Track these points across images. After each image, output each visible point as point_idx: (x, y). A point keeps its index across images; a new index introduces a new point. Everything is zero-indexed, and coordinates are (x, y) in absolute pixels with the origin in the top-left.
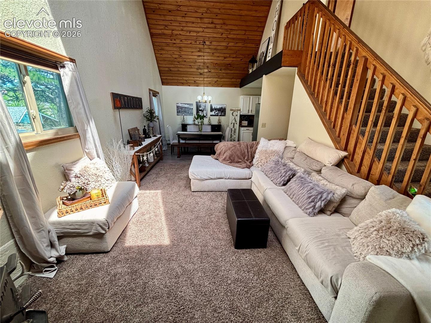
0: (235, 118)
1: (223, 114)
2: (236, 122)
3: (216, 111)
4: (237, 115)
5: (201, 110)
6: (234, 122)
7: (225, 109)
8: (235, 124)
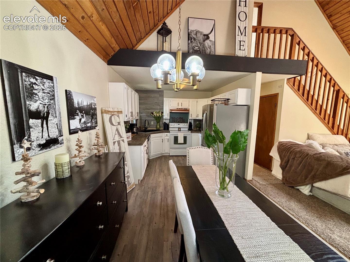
0: (117, 130)
2: (121, 137)
4: (119, 124)
6: (117, 138)
7: (96, 109)
8: (121, 142)
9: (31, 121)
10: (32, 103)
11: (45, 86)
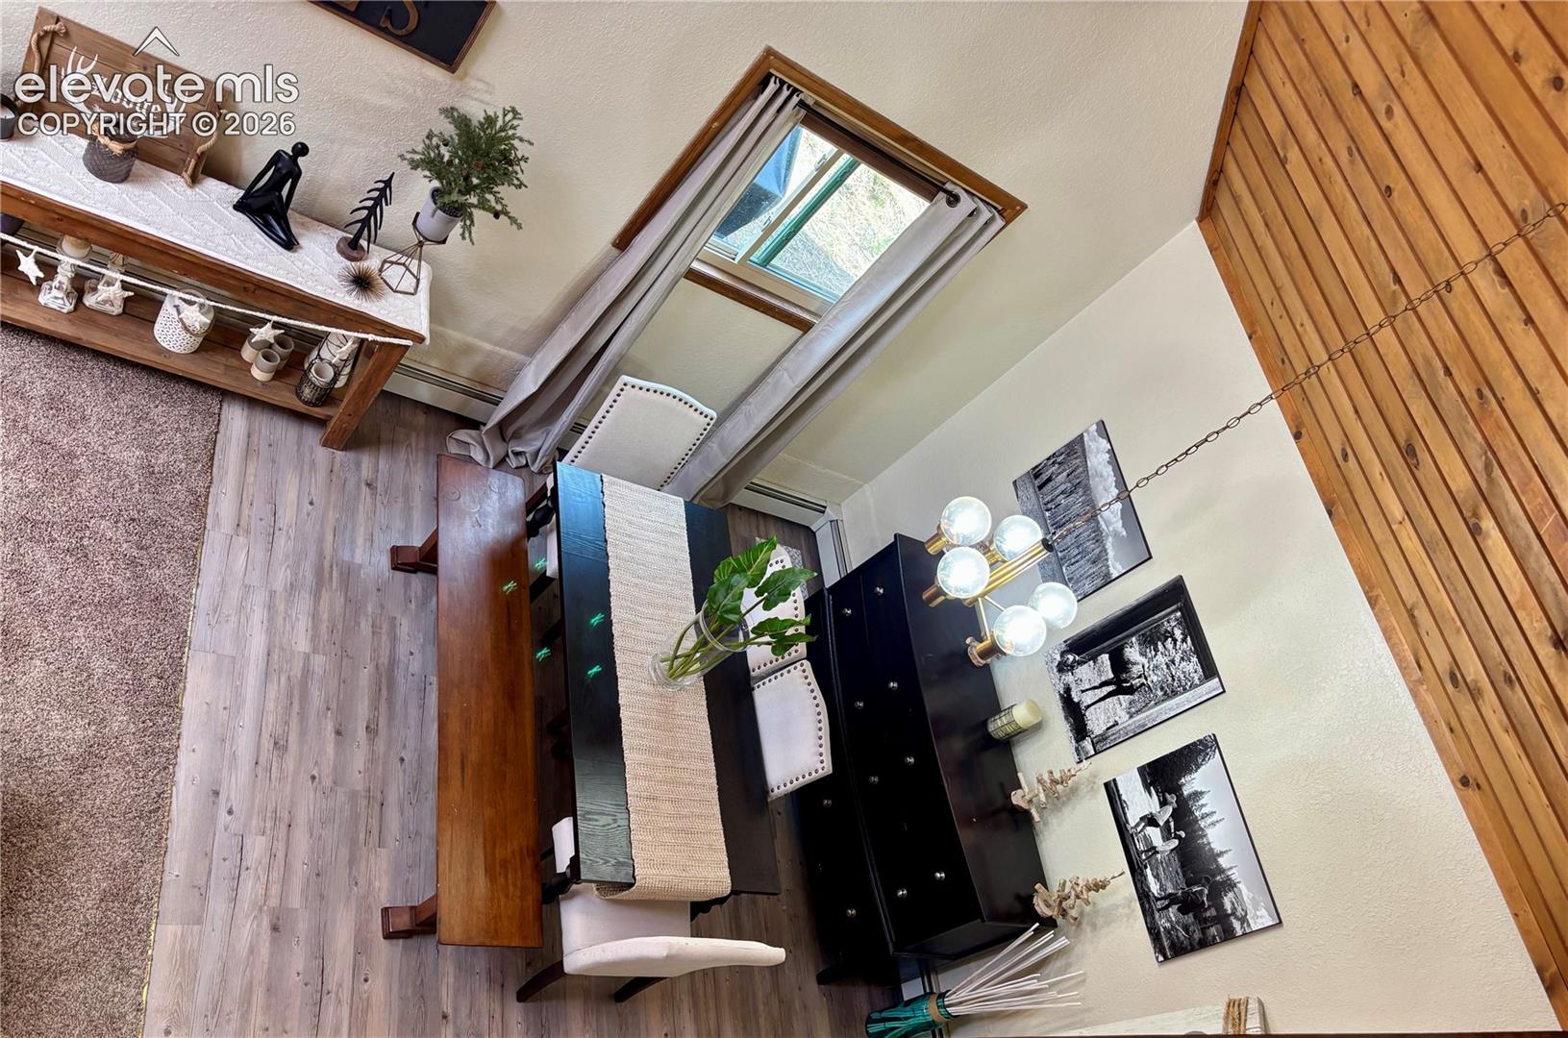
1: (1163, 923)
3: (1167, 835)
5: (1120, 665)
7: (1229, 935)
9: (1105, 657)
10: (1137, 647)
11: (1184, 664)
